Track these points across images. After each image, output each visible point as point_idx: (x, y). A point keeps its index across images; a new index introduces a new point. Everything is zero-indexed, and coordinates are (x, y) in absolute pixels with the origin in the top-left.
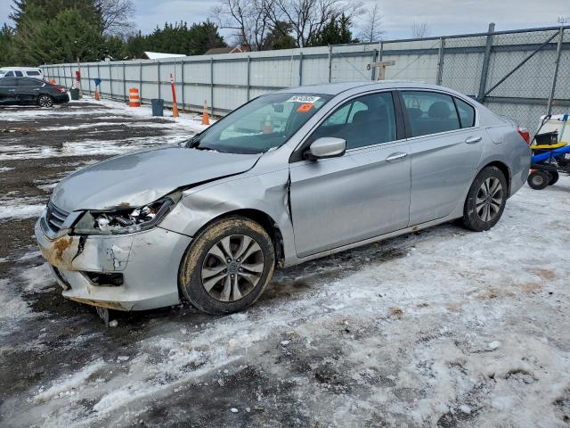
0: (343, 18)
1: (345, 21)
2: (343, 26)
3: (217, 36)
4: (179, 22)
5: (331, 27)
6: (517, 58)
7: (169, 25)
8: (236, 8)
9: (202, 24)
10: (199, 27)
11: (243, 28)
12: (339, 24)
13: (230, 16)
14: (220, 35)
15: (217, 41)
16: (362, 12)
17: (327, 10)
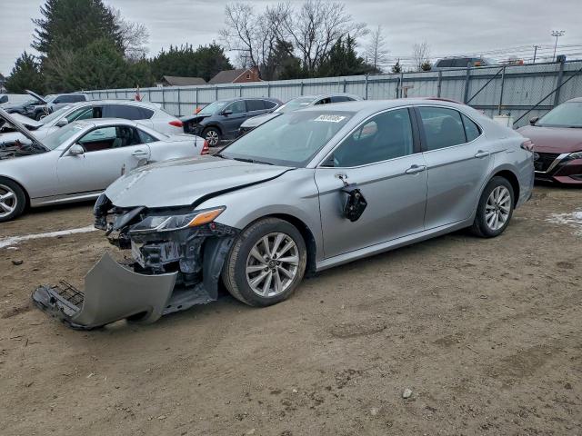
0: (349, 38)
1: (350, 41)
2: (349, 46)
3: (224, 58)
4: (185, 45)
5: (337, 48)
6: (483, 82)
7: (174, 48)
8: (244, 30)
9: (208, 46)
10: (205, 49)
11: (251, 50)
12: (346, 45)
13: (238, 39)
14: (227, 57)
15: (224, 62)
16: (365, 33)
17: (332, 31)
